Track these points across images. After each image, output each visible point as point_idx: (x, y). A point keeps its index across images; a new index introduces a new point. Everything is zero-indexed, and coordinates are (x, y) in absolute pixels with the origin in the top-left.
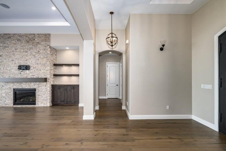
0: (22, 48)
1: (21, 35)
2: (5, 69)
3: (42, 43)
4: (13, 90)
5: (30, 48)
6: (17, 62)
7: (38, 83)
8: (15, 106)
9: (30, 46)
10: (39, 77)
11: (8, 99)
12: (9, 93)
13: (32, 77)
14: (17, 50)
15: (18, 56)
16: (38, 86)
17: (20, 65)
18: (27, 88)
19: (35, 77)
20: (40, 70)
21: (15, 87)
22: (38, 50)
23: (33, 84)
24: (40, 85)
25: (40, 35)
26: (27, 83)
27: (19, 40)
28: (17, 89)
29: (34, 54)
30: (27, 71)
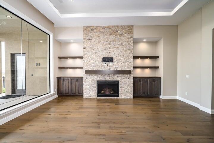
0: (105, 40)
1: (104, 27)
2: (88, 61)
3: (125, 35)
4: (96, 82)
5: (114, 41)
6: (100, 54)
7: (121, 75)
8: (98, 98)
9: (114, 38)
10: (123, 69)
11: (92, 91)
12: (93, 85)
13: (116, 69)
14: (101, 43)
15: (101, 48)
16: (121, 78)
17: (103, 57)
18: (110, 80)
19: (118, 69)
20: (124, 62)
21: (99, 79)
22: (121, 42)
23: (116, 76)
24: (124, 77)
25: (124, 27)
26: (111, 76)
27: (101, 32)
28: (101, 81)
29: (117, 46)
30: (111, 64)
